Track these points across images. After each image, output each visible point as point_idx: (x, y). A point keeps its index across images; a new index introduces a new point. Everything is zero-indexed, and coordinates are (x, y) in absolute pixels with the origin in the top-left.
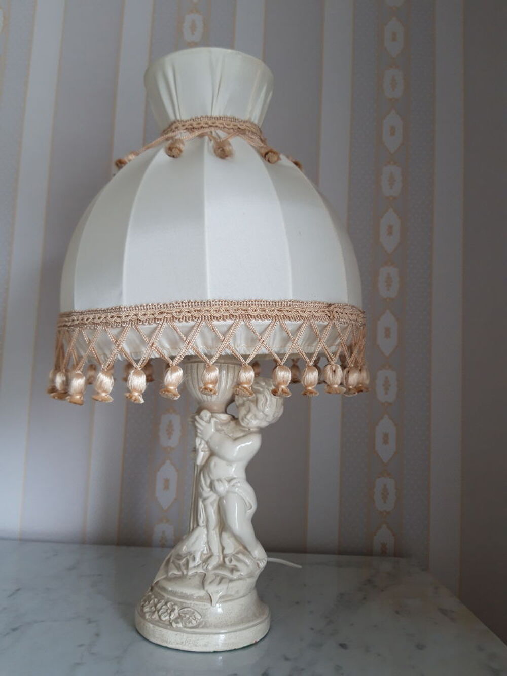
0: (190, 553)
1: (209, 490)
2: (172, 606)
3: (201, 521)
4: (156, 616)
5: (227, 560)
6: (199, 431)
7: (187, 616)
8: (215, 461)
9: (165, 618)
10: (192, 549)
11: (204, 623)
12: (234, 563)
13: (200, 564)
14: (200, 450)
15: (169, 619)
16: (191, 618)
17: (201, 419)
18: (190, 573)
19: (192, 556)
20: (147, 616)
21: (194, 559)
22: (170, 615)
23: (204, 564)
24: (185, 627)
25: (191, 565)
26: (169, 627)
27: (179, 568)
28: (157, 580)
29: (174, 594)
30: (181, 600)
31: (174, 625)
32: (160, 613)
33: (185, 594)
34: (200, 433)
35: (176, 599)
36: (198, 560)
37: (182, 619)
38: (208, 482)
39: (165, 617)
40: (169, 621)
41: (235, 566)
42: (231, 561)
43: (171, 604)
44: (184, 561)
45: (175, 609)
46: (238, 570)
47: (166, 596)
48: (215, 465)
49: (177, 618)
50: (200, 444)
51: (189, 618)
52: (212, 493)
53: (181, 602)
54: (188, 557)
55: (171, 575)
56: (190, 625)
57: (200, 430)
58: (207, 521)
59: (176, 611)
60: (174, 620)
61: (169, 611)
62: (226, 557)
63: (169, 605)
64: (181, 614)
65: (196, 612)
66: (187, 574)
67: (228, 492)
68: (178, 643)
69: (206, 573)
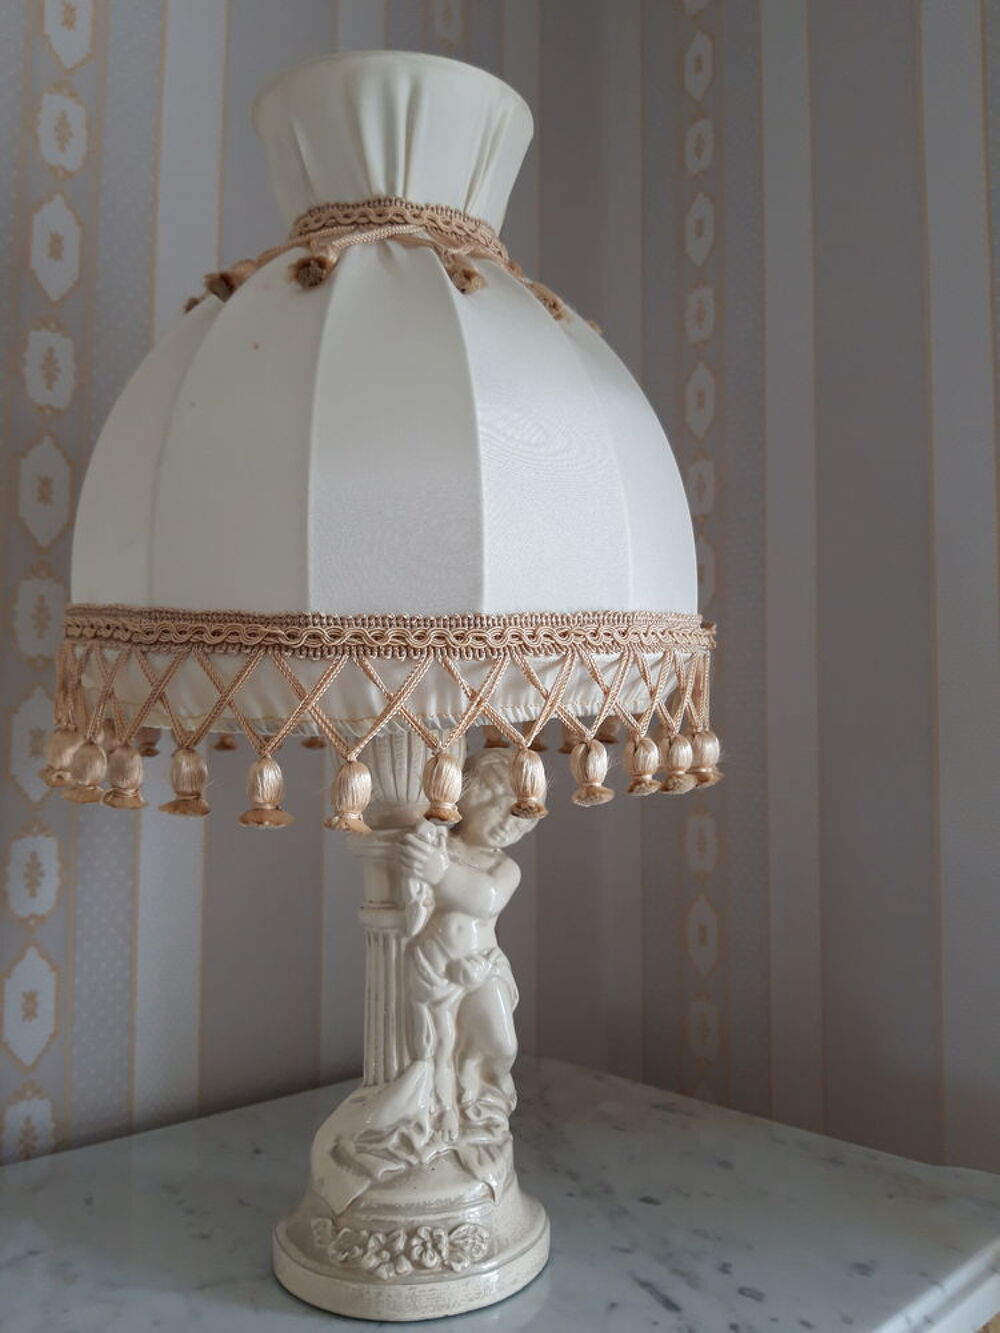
0: (406, 1121)
1: (446, 981)
2: (431, 1234)
3: (429, 1050)
4: (406, 1267)
5: (470, 1113)
6: (417, 865)
7: (470, 1241)
8: (456, 921)
9: (432, 1261)
11: (496, 1243)
12: (486, 1114)
13: (434, 1135)
14: (421, 905)
15: (440, 1261)
16: (477, 1243)
17: (423, 838)
18: (428, 1157)
19: (412, 1125)
20: (385, 1273)
21: (420, 1128)
22: (440, 1253)
23: (440, 1133)
24: (474, 1263)
25: (420, 1142)
26: (446, 1276)
27: (392, 1156)
28: (354, 1197)
29: (422, 1209)
30: (444, 1216)
31: (457, 1267)
32: (415, 1256)
33: (446, 1200)
34: (419, 870)
35: (431, 1217)
36: (428, 1129)
37: (462, 1250)
38: (442, 965)
39: (432, 1259)
40: (443, 1263)
41: (490, 1119)
42: (478, 1113)
43: (427, 1230)
44: (395, 1139)
45: (440, 1237)
46: (498, 1126)
47: (401, 1219)
48: (460, 929)
49: (451, 1252)
50: (420, 892)
51: (474, 1244)
52: (453, 987)
53: (442, 1220)
54: (403, 1129)
55: (382, 1177)
56: (478, 1257)
57: (421, 862)
58: (440, 1043)
59: (445, 1240)
60: (450, 1259)
61: (429, 1245)
62: (468, 1107)
63: (423, 1233)
64: (456, 1242)
65: (480, 1229)
66: (421, 1163)
67: (488, 978)
68: (471, 1300)
69: (455, 1148)
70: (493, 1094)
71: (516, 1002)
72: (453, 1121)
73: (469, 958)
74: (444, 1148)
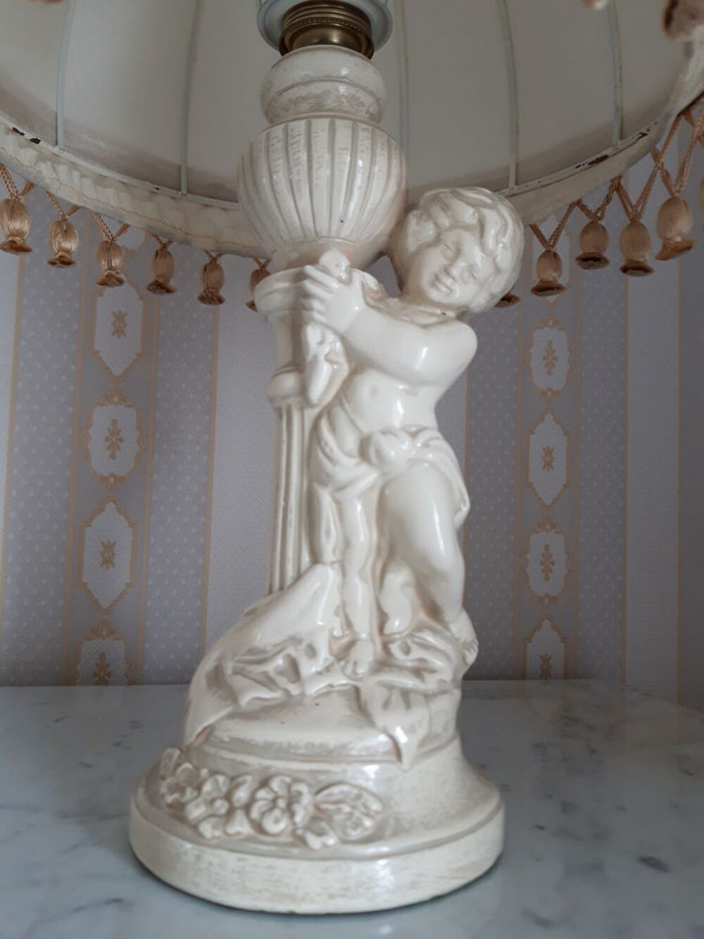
0: (295, 640)
1: (354, 461)
2: (289, 787)
3: (329, 545)
4: (241, 826)
5: (395, 648)
6: (316, 305)
7: (346, 809)
8: (368, 383)
9: (277, 825)
10: (302, 629)
11: (392, 822)
12: (417, 653)
13: (332, 665)
14: (322, 358)
15: (290, 828)
16: (357, 814)
17: (325, 271)
18: (313, 689)
19: (303, 646)
20: (207, 829)
21: (312, 652)
22: (292, 815)
23: (342, 663)
24: (345, 842)
25: (308, 668)
26: (295, 851)
27: (268, 682)
29: (284, 752)
30: (314, 766)
31: (314, 842)
32: (255, 814)
33: (321, 745)
34: (320, 312)
35: (295, 766)
36: (324, 655)
37: (330, 820)
38: (351, 442)
39: (277, 821)
40: (293, 833)
41: (422, 660)
42: (407, 651)
43: (282, 781)
44: (280, 662)
45: (300, 794)
46: (433, 671)
47: (254, 761)
48: (374, 392)
49: (314, 819)
50: (321, 343)
51: (350, 815)
52: (364, 467)
53: (312, 772)
54: (291, 651)
55: (249, 703)
56: (354, 834)
57: (322, 301)
58: (347, 544)
59: (307, 799)
60: (308, 828)
61: (282, 803)
62: (393, 641)
63: (275, 784)
64: (324, 806)
65: (366, 795)
66: (303, 694)
67: (413, 462)
68: (331, 896)
69: (357, 684)
70: (435, 632)
71: (465, 509)
72: (366, 654)
73: (386, 432)
74: (340, 681)
